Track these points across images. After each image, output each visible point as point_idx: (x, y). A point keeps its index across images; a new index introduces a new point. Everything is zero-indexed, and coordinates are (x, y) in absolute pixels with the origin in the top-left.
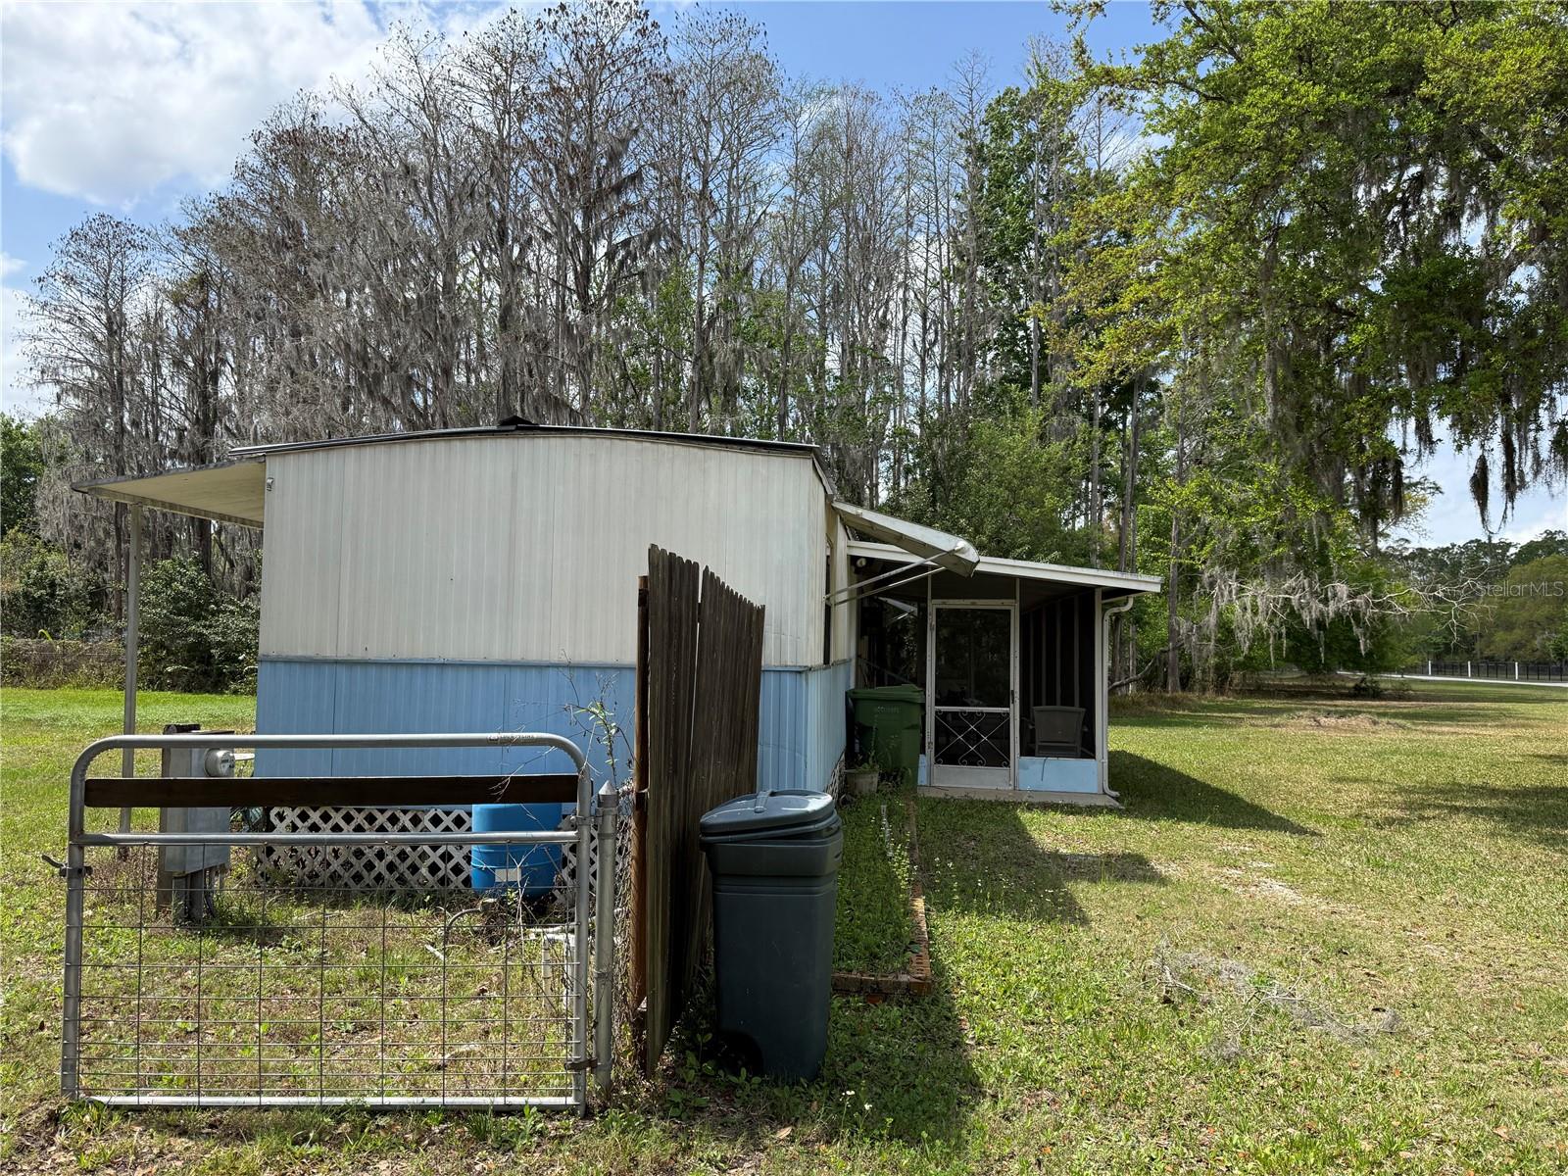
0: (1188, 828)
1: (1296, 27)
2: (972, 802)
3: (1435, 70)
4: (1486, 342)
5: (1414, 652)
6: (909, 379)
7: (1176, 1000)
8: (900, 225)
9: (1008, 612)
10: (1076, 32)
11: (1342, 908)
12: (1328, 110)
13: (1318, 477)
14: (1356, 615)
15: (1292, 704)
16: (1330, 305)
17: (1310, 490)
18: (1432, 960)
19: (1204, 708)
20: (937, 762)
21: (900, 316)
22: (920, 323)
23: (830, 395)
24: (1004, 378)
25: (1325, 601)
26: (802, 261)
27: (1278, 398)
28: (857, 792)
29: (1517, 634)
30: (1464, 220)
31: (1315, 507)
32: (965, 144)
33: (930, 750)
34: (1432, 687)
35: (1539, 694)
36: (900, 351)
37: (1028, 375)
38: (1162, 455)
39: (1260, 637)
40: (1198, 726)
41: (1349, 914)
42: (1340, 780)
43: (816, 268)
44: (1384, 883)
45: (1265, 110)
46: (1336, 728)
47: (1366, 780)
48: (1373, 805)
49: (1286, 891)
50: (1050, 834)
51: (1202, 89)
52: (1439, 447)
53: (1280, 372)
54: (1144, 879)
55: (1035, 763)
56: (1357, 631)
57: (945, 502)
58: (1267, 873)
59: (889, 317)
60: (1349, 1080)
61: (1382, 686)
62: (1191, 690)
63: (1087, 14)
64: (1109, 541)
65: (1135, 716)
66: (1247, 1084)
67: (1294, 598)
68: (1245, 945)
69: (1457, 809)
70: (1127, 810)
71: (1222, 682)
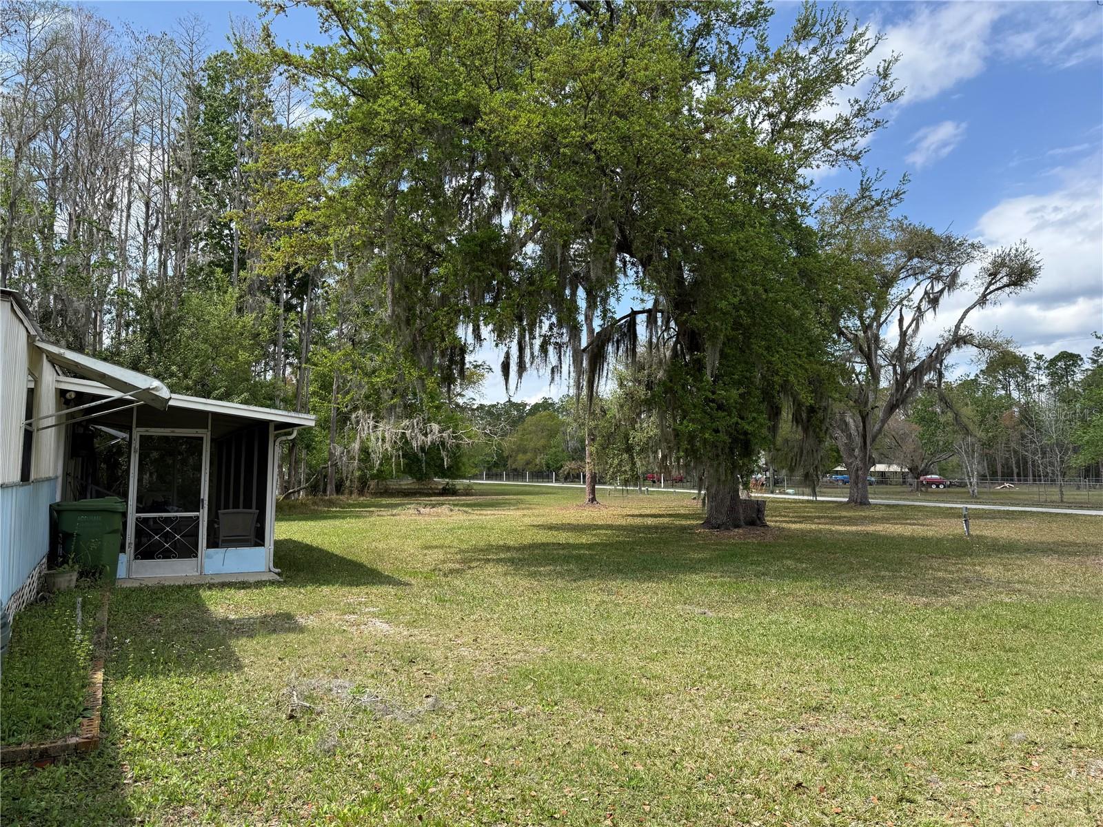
0: (326, 590)
1: (410, 64)
2: (163, 587)
3: (485, 114)
4: (509, 283)
5: (476, 466)
6: (133, 251)
7: (298, 715)
8: (128, 130)
9: (201, 439)
10: (265, 20)
11: (416, 632)
12: (427, 122)
13: (418, 356)
14: (443, 443)
15: (406, 500)
16: (428, 247)
17: (414, 364)
18: (463, 658)
19: (350, 505)
20: (136, 558)
21: (125, 201)
22: (144, 210)
23: (56, 253)
24: (212, 262)
25: (426, 435)
26: (31, 138)
27: (395, 302)
28: (55, 589)
29: (529, 455)
30: (503, 210)
31: (415, 374)
32: (186, 82)
33: (130, 550)
34: (485, 487)
35: (537, 489)
36: (123, 228)
37: (231, 263)
38: (328, 332)
39: (386, 458)
40: (344, 518)
41: (422, 635)
42: (427, 548)
43: (48, 148)
44: (443, 612)
45: (389, 111)
46: (429, 514)
47: (441, 547)
48: (444, 562)
49: (384, 625)
50: (222, 606)
51: (351, 87)
52: (484, 343)
53: (397, 285)
54: (289, 630)
55: (217, 553)
56: (443, 454)
57: (160, 352)
58: (374, 615)
59: (115, 200)
60: (404, 748)
61: (458, 487)
62: (342, 494)
63: (273, 11)
64: (290, 389)
65: (302, 513)
66: (338, 766)
67: (408, 432)
68: (351, 668)
69: (489, 560)
70: (285, 581)
71: (363, 488)
